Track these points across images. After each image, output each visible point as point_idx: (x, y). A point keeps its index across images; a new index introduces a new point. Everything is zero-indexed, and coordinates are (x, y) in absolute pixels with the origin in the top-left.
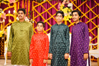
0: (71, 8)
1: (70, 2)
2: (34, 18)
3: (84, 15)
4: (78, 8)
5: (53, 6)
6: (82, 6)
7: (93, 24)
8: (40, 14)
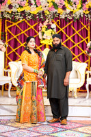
0: (55, 30)
1: (53, 23)
2: (7, 41)
3: (70, 38)
4: (61, 30)
5: (32, 27)
6: (66, 28)
7: (79, 49)
8: (15, 37)
